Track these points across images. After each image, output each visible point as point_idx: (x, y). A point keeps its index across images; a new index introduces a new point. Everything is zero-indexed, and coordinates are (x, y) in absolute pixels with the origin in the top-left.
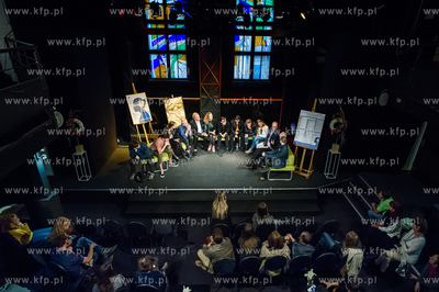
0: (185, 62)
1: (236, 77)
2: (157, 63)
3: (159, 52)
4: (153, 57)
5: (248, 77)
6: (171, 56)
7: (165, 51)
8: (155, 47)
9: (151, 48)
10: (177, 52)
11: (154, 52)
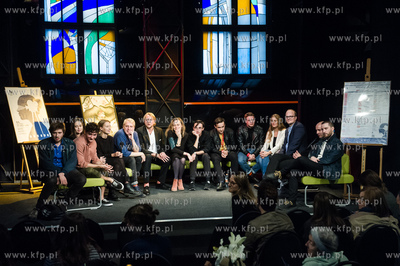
0: (113, 44)
1: (206, 71)
2: (58, 47)
3: (63, 26)
4: (51, 36)
5: (229, 72)
6: (87, 34)
7: (76, 24)
8: (57, 17)
9: (49, 18)
10: (98, 27)
11: (53, 26)
